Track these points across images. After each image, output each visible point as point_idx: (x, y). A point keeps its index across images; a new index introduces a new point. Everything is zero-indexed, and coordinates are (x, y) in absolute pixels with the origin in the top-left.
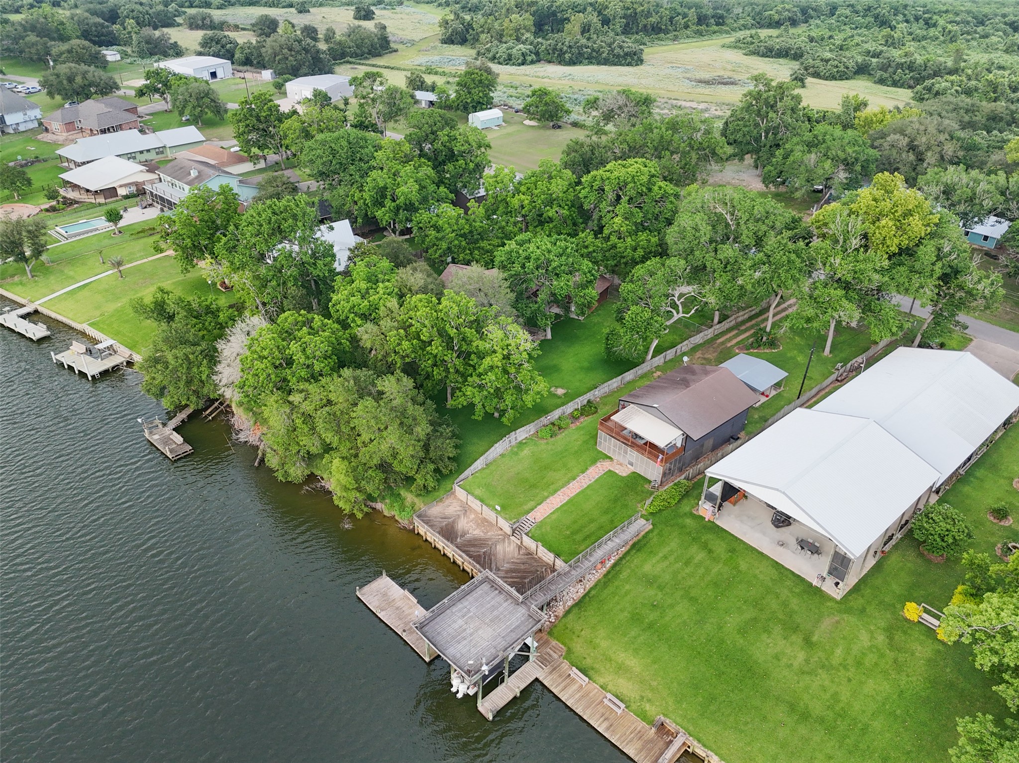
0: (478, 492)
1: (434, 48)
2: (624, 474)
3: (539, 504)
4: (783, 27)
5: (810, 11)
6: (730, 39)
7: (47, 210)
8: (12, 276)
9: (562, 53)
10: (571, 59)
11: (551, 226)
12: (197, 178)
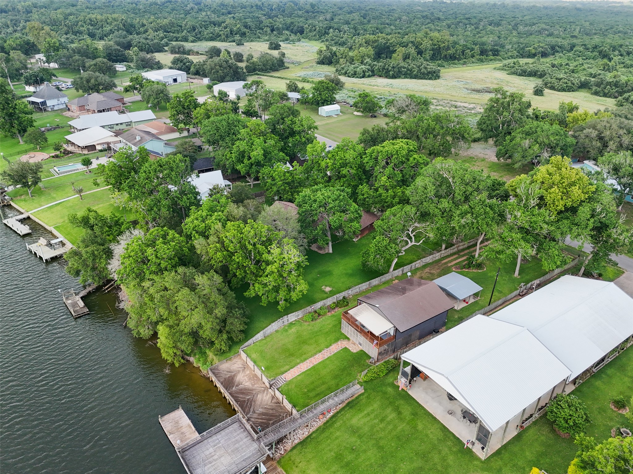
0: (254, 356)
1: (312, 66)
2: (355, 351)
3: (292, 368)
4: (536, 57)
5: (557, 48)
6: (499, 64)
7: (53, 157)
8: (21, 195)
9: (388, 71)
10: (393, 75)
11: (344, 179)
12: (140, 141)
